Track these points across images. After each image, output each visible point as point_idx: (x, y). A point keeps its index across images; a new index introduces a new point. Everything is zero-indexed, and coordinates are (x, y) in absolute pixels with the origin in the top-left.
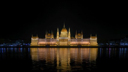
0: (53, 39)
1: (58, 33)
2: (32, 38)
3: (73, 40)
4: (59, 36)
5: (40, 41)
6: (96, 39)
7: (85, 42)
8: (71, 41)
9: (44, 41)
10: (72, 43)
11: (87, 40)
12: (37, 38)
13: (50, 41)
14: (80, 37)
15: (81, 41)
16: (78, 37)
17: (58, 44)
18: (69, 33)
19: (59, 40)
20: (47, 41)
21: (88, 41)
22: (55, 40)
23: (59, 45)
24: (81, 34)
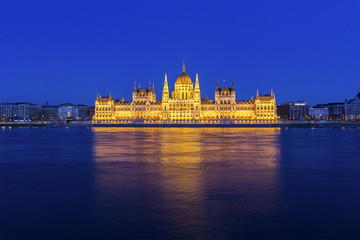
0: (152, 103)
1: (166, 87)
2: (97, 103)
3: (207, 106)
4: (170, 97)
5: (119, 110)
7: (243, 113)
8: (202, 109)
9: (129, 109)
10: (206, 115)
11: (247, 106)
12: (109, 102)
13: (144, 109)
14: (227, 99)
15: (230, 109)
16: (223, 99)
17: (165, 118)
18: (197, 86)
19: (168, 108)
20: (137, 109)
21: (249, 109)
22: (158, 106)
23: (169, 120)
24: (230, 90)
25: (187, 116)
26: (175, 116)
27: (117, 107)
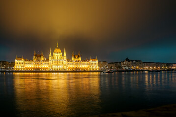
1: (50, 54)
2: (16, 60)
3: (69, 63)
4: (52, 58)
5: (27, 64)
6: (97, 62)
7: (84, 66)
9: (32, 64)
10: (69, 67)
11: (86, 63)
12: (22, 60)
13: (40, 64)
14: (77, 60)
15: (79, 64)
17: (50, 68)
18: (65, 54)
19: (52, 63)
20: (36, 64)
22: (46, 62)
24: (79, 56)
25: (61, 67)
26: (55, 67)
27: (26, 62)
